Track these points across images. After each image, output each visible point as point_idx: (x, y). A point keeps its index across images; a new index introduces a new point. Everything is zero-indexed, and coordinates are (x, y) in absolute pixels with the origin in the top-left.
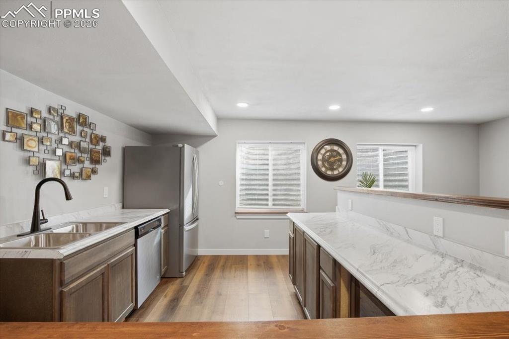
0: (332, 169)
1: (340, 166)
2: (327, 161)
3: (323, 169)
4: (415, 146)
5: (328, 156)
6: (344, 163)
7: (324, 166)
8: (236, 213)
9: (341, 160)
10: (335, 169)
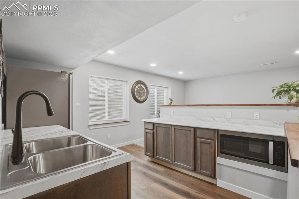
0: (141, 97)
1: (144, 95)
2: (139, 92)
3: (137, 97)
4: (167, 88)
5: (139, 90)
6: (145, 94)
7: (137, 95)
8: (89, 125)
9: (144, 93)
10: (142, 97)
